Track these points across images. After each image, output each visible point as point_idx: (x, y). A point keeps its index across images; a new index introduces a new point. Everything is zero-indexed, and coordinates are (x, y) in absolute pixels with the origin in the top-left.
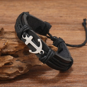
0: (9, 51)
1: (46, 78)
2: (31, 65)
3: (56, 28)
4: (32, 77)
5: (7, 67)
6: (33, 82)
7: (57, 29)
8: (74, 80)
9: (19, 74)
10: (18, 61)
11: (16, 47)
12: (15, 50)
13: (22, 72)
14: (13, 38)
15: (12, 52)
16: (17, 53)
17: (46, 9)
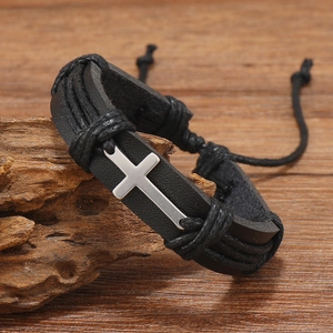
0: (17, 197)
1: (170, 303)
2: (106, 254)
3: (224, 109)
4: (114, 302)
5: (11, 262)
6: (116, 322)
7: (227, 112)
8: (280, 310)
9: (58, 291)
10: (56, 239)
11: (45, 184)
12: (42, 197)
13: (72, 281)
14: (35, 148)
15: (32, 201)
16: (50, 208)
17: (192, 37)
